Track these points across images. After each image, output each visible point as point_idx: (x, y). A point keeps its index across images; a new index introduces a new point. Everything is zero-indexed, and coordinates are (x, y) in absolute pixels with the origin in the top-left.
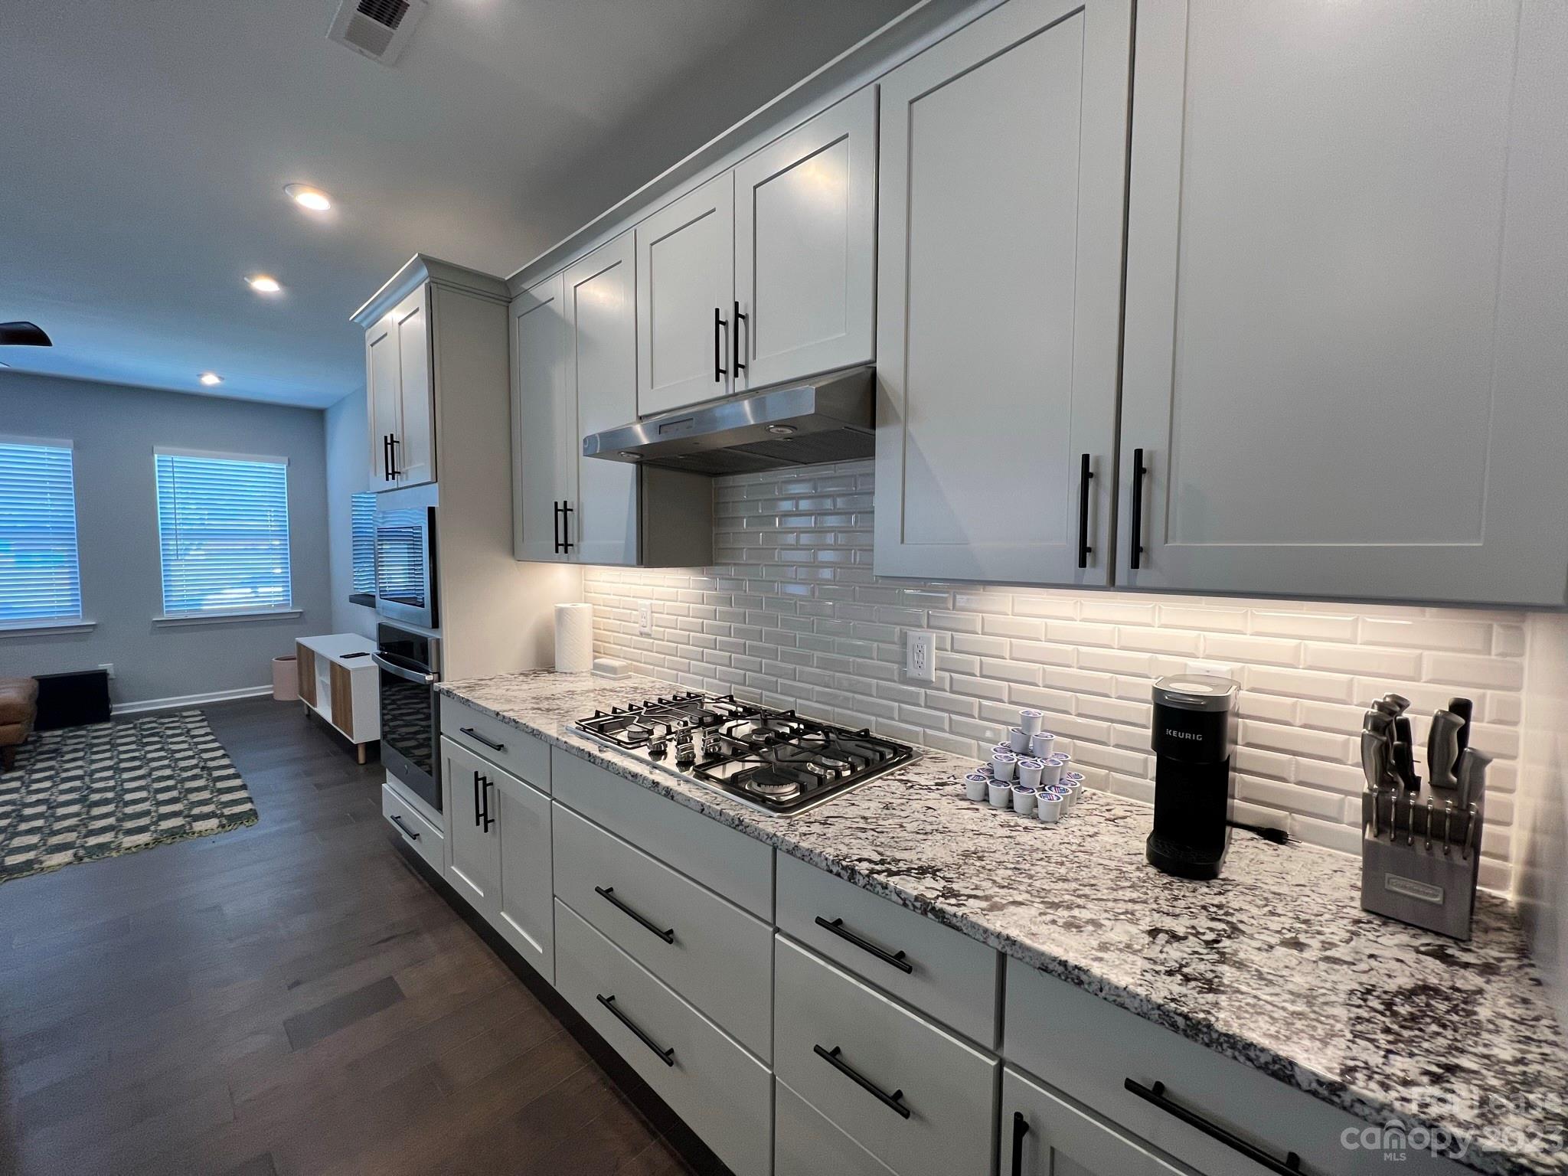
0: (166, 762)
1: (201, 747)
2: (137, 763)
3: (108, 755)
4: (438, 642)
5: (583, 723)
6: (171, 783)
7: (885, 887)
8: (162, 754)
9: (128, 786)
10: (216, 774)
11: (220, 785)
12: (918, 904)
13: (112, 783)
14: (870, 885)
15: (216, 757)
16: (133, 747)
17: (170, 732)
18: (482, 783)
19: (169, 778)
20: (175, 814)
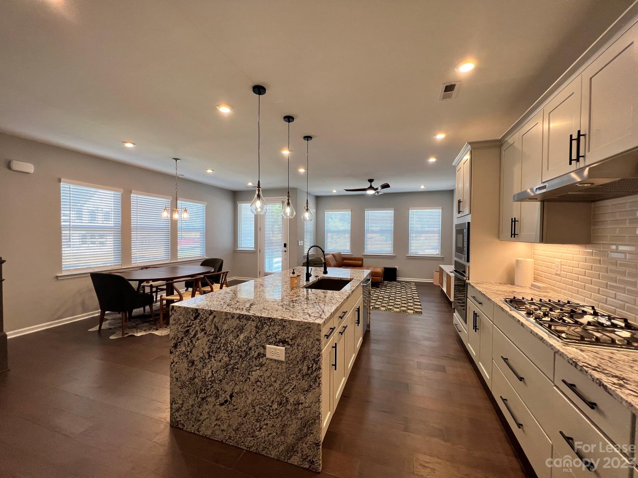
0: (405, 294)
1: (413, 292)
2: (400, 293)
3: (395, 289)
4: (469, 267)
5: (507, 300)
6: (405, 299)
7: (587, 372)
8: (405, 292)
9: (397, 297)
10: (415, 300)
11: (415, 303)
12: (598, 381)
13: (394, 296)
14: (581, 370)
15: (416, 296)
16: (399, 289)
17: (407, 287)
18: (475, 315)
19: (405, 298)
20: (405, 307)
